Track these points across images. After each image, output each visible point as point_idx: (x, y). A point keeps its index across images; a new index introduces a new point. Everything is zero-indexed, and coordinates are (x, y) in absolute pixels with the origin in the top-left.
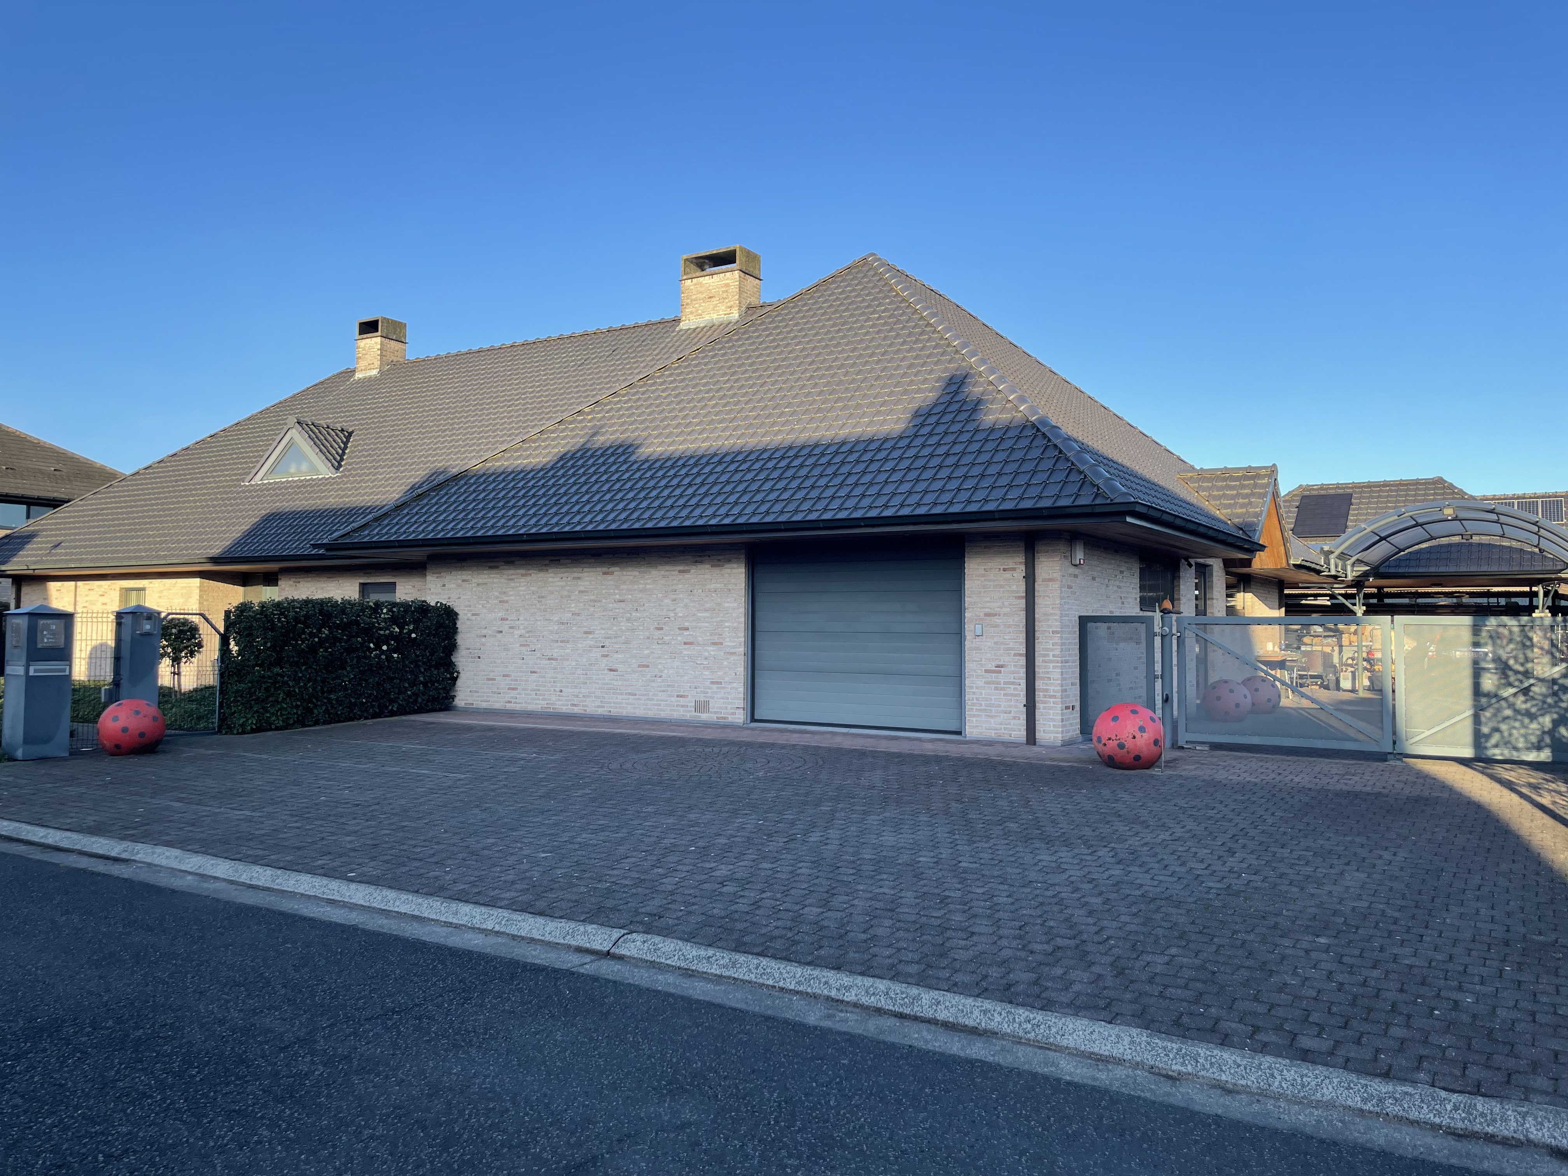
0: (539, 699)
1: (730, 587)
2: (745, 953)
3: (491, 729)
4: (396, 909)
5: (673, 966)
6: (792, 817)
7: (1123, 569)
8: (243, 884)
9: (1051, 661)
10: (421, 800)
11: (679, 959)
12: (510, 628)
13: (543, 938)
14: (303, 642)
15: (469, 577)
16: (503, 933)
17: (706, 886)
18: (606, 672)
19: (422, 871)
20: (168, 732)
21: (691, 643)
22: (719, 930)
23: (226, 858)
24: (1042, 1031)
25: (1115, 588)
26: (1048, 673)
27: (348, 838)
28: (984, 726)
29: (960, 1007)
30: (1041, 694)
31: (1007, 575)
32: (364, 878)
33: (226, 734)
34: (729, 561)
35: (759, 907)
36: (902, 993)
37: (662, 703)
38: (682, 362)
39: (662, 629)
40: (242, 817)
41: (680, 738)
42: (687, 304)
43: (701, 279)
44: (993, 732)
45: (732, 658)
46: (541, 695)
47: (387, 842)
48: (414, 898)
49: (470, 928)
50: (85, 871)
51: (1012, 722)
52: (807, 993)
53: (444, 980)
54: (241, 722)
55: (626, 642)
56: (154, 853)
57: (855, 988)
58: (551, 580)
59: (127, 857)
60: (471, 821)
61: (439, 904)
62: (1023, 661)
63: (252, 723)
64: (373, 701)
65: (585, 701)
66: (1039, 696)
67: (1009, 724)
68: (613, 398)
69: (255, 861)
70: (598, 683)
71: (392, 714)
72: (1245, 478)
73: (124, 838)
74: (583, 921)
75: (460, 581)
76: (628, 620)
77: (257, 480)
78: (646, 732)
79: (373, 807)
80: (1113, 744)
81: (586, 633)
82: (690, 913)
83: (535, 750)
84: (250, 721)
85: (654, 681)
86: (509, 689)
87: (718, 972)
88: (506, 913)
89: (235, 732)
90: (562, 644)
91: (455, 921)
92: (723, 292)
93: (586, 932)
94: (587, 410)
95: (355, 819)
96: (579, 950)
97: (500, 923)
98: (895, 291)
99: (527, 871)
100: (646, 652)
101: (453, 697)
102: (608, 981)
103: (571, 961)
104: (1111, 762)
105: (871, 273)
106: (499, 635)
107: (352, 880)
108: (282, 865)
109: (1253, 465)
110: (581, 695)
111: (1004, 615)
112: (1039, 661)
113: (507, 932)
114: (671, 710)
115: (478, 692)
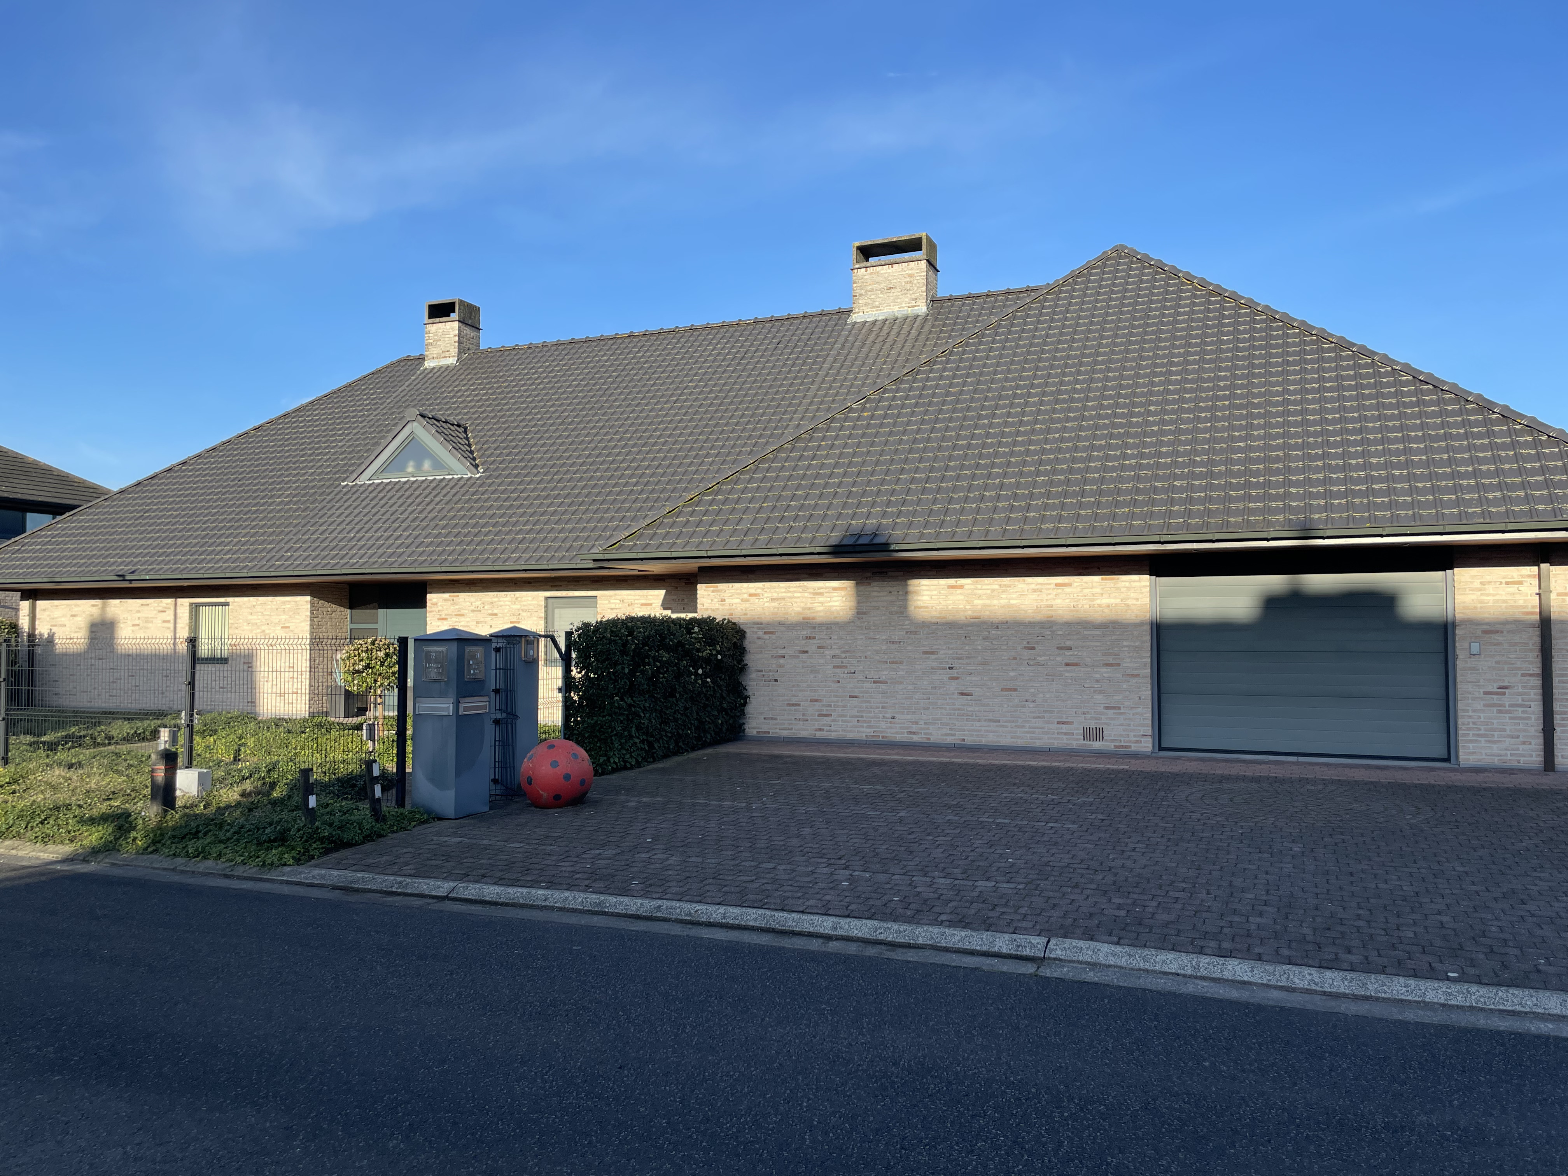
0: (863, 727)
1: (1129, 601)
12: (819, 647)
18: (956, 696)
28: (1483, 752)
30: (1560, 717)
31: (1512, 589)
34: (1127, 573)
37: (1037, 730)
42: (861, 295)
43: (875, 271)
44: (1496, 758)
46: (865, 722)
55: (984, 663)
58: (875, 594)
65: (928, 729)
67: (1518, 749)
75: (744, 595)
76: (985, 638)
77: (363, 480)
81: (925, 653)
86: (819, 715)
90: (894, 666)
92: (906, 283)
100: (1012, 674)
101: (744, 725)
106: (804, 656)
110: (922, 722)
112: (1559, 682)
115: (776, 719)
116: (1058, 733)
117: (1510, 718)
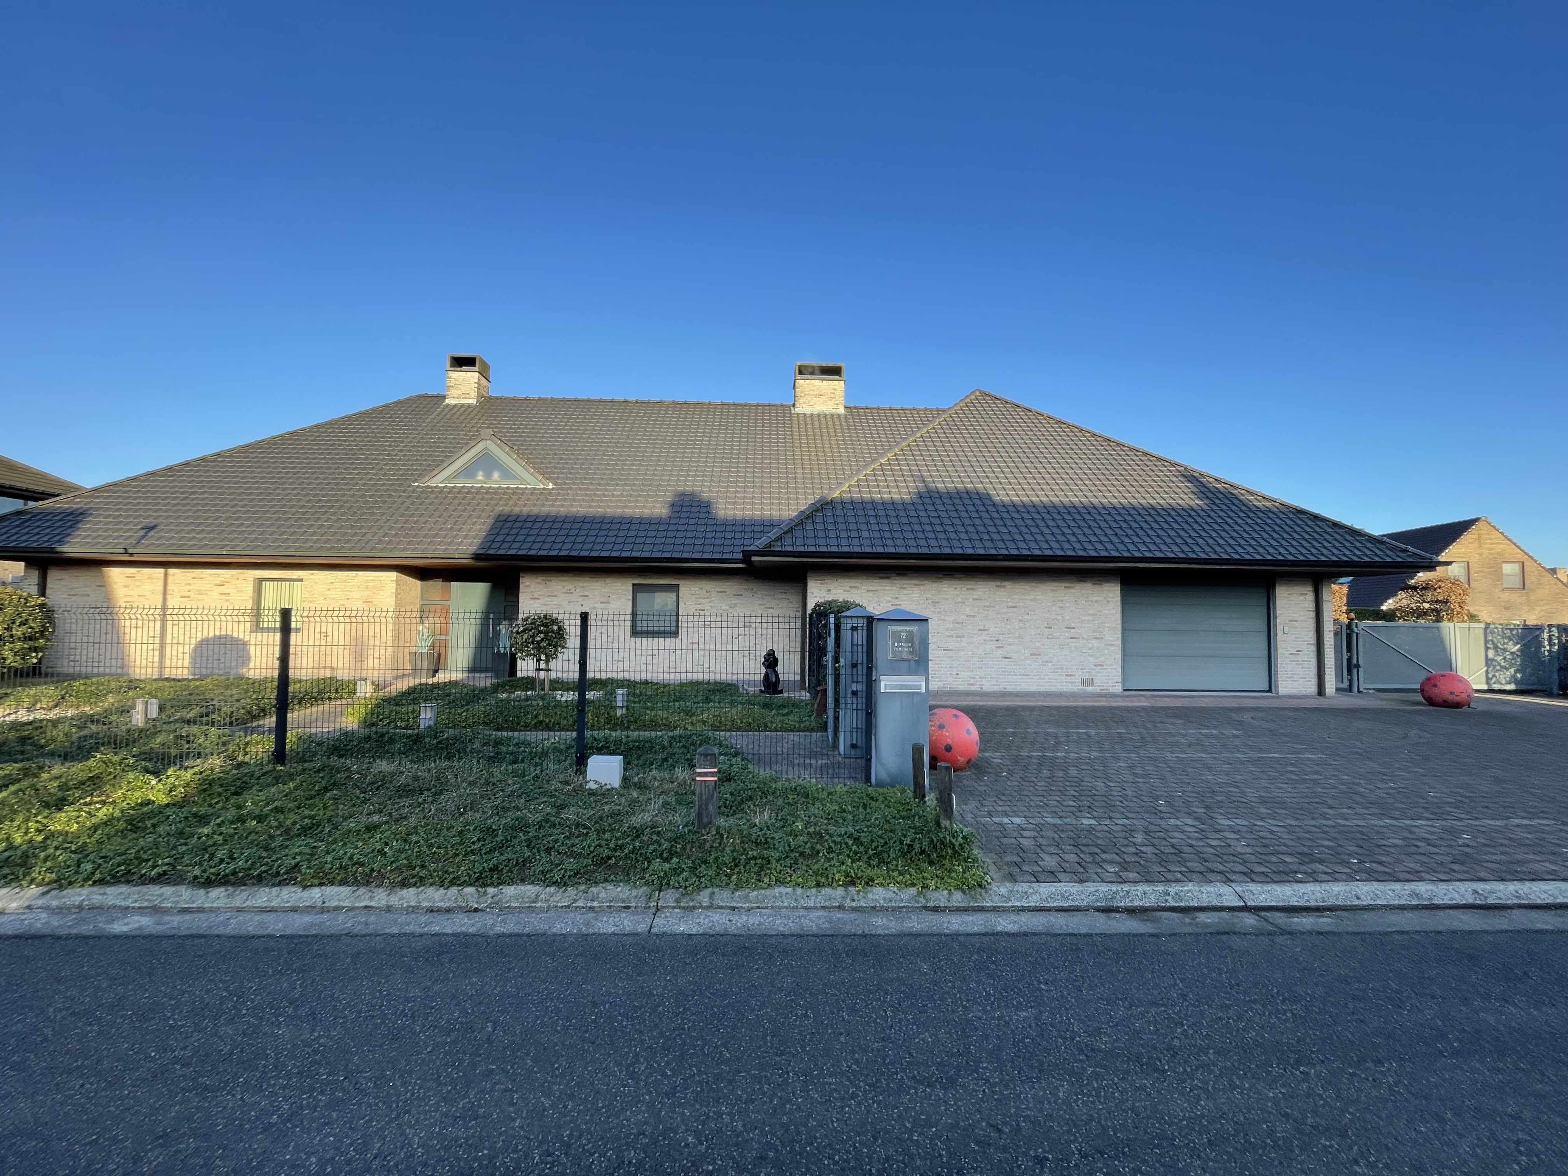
1: (1109, 600)
15: (858, 585)
18: (1001, 659)
21: (1078, 638)
28: (1288, 686)
34: (1108, 581)
39: (1051, 628)
43: (813, 381)
45: (1112, 648)
51: (1309, 683)
55: (1020, 637)
62: (1314, 648)
70: (994, 668)
75: (848, 588)
76: (1020, 621)
81: (980, 630)
85: (1045, 665)
90: (959, 639)
100: (1038, 644)
111: (1301, 621)
116: (1066, 683)
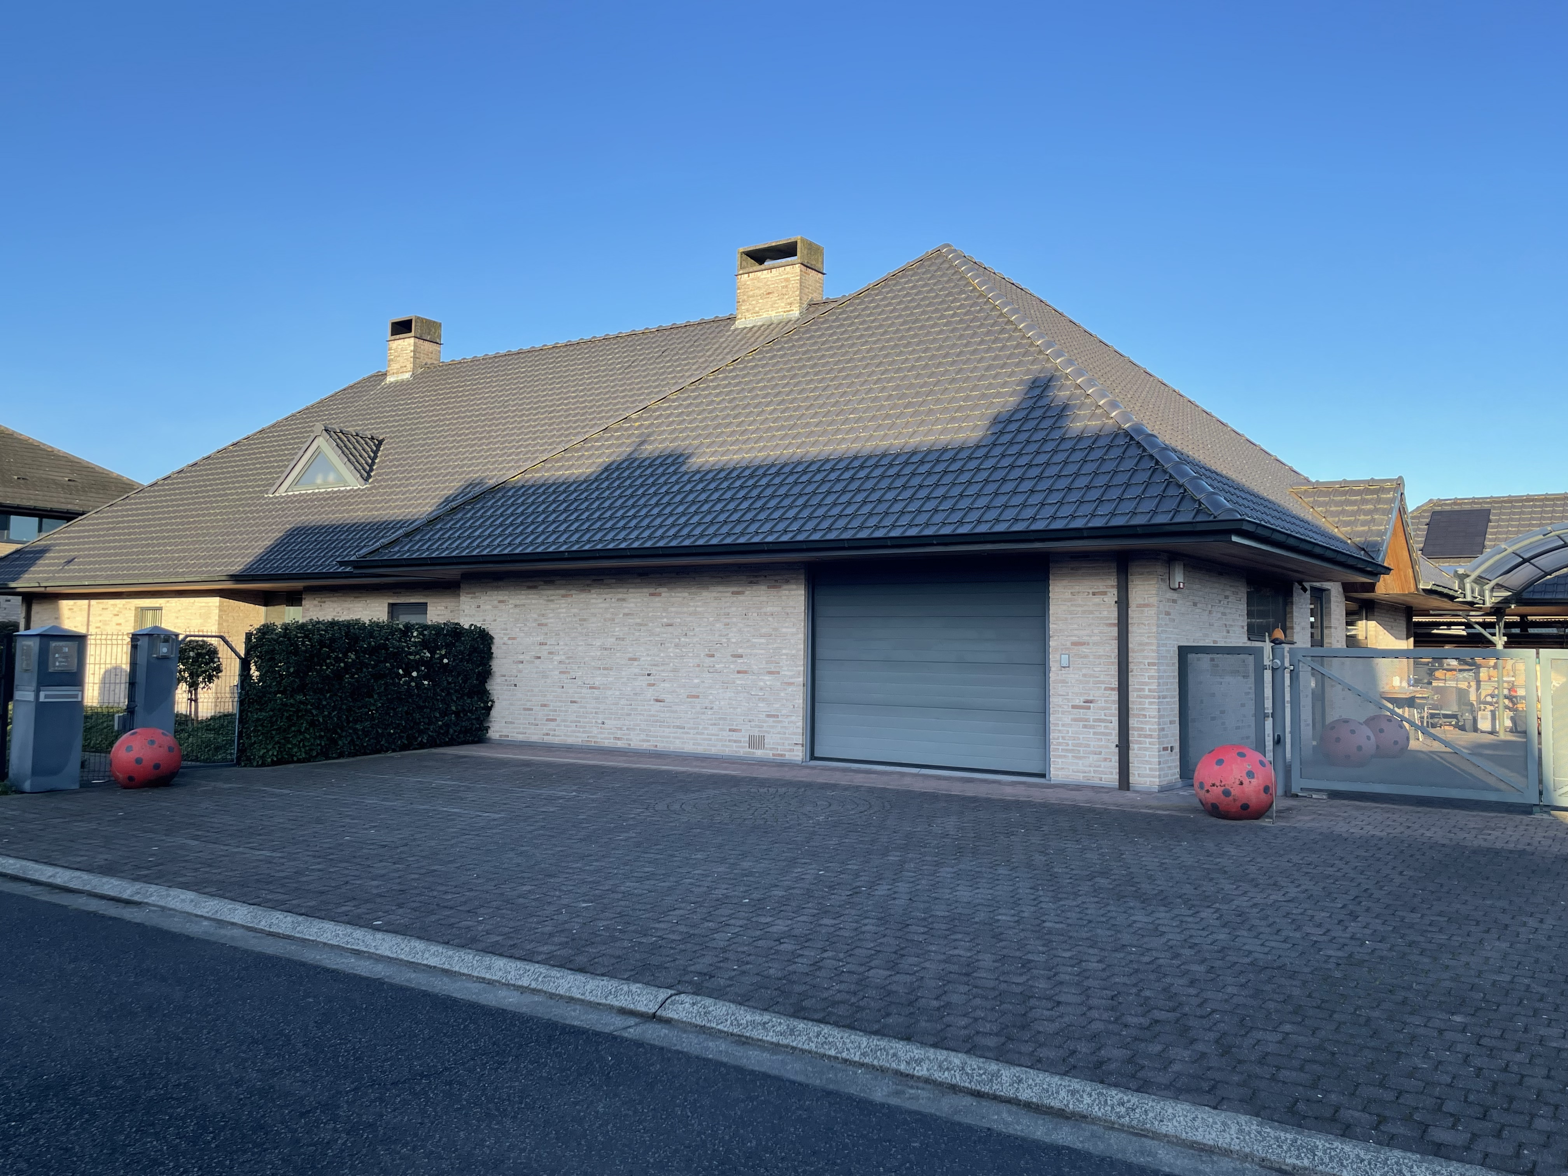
0: (579, 732)
1: (789, 610)
2: (804, 1019)
3: (527, 764)
4: (425, 962)
5: (725, 1032)
6: (856, 867)
7: (1227, 593)
8: (262, 931)
9: (1147, 697)
10: (453, 842)
11: (731, 1024)
12: (550, 653)
13: (583, 997)
14: (328, 668)
15: (506, 598)
16: (539, 991)
17: (760, 943)
18: (652, 702)
19: (453, 920)
20: (184, 763)
21: (745, 672)
22: (776, 993)
23: (244, 902)
24: (1138, 1116)
25: (1219, 615)
26: (1143, 709)
27: (375, 883)
28: (1071, 768)
29: (1045, 1086)
30: (1136, 733)
31: (1097, 599)
32: (390, 928)
33: (245, 766)
34: (787, 582)
35: (820, 968)
36: (980, 1068)
37: (713, 737)
38: (737, 364)
39: (713, 656)
40: (260, 858)
41: (733, 778)
42: (744, 301)
43: (759, 274)
44: (1082, 775)
45: (790, 689)
46: (581, 727)
47: (416, 888)
48: (444, 951)
49: (504, 984)
50: (95, 914)
51: (1103, 764)
52: (873, 1067)
53: (476, 1042)
54: (261, 753)
55: (675, 670)
56: (168, 895)
57: (927, 1062)
58: (593, 601)
59: (140, 900)
60: (506, 866)
61: (471, 957)
62: (1115, 696)
63: (273, 755)
64: (402, 731)
65: (629, 735)
66: (1133, 735)
67: (1099, 766)
68: (663, 403)
69: (275, 906)
70: (643, 715)
71: (422, 746)
72: (1367, 491)
73: (136, 879)
74: (626, 979)
75: (496, 603)
76: (677, 645)
77: (281, 492)
78: (696, 770)
79: (402, 849)
80: (1217, 791)
82: (744, 972)
83: (575, 788)
84: (270, 753)
85: (704, 713)
86: (548, 720)
87: (774, 1040)
88: (543, 969)
89: (255, 764)
90: (606, 672)
91: (488, 976)
92: (783, 287)
93: (630, 991)
94: (633, 416)
95: (381, 861)
96: (623, 1012)
97: (536, 980)
98: (972, 285)
99: (566, 922)
100: (696, 681)
101: (487, 729)
102: (653, 1047)
103: (613, 1024)
104: (1215, 811)
105: (946, 265)
106: (537, 661)
107: (377, 929)
108: (303, 911)
109: (1376, 478)
110: (625, 728)
111: (1094, 644)
112: (1133, 696)
113: (544, 989)
114: (723, 746)
115: (514, 723)
116: (729, 741)
117: (1094, 733)
